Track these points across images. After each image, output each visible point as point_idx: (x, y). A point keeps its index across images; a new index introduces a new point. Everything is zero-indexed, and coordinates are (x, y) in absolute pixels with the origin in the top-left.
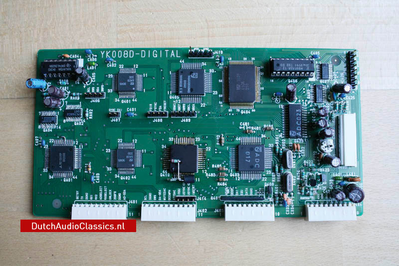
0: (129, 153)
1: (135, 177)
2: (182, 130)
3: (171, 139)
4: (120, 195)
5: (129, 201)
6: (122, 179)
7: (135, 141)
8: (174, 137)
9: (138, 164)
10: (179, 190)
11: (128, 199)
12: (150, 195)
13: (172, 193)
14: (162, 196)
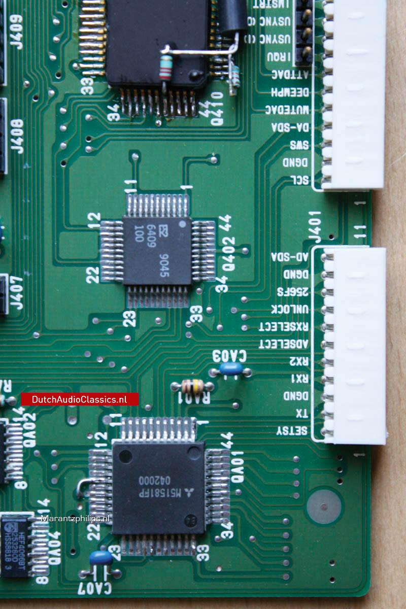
0: (139, 237)
1: (227, 218)
2: (55, 48)
3: (87, 86)
4: (289, 274)
5: (313, 242)
6: (232, 267)
7: (95, 221)
8: (79, 74)
9: (176, 205)
10: (273, 57)
11: (307, 245)
12: (289, 162)
13: (282, 83)
14: (293, 121)
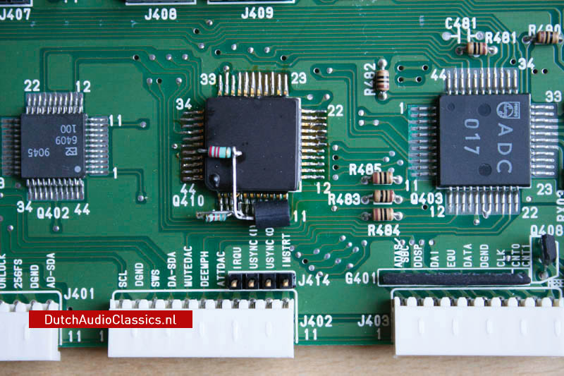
0: (65, 128)
1: (87, 211)
2: (243, 49)
3: (208, 79)
4: (35, 271)
5: (65, 292)
6: (41, 216)
7: (83, 87)
8: (221, 72)
9: (96, 166)
10: (237, 252)
11: (62, 287)
12: (139, 269)
13: (213, 261)
14: (179, 272)
